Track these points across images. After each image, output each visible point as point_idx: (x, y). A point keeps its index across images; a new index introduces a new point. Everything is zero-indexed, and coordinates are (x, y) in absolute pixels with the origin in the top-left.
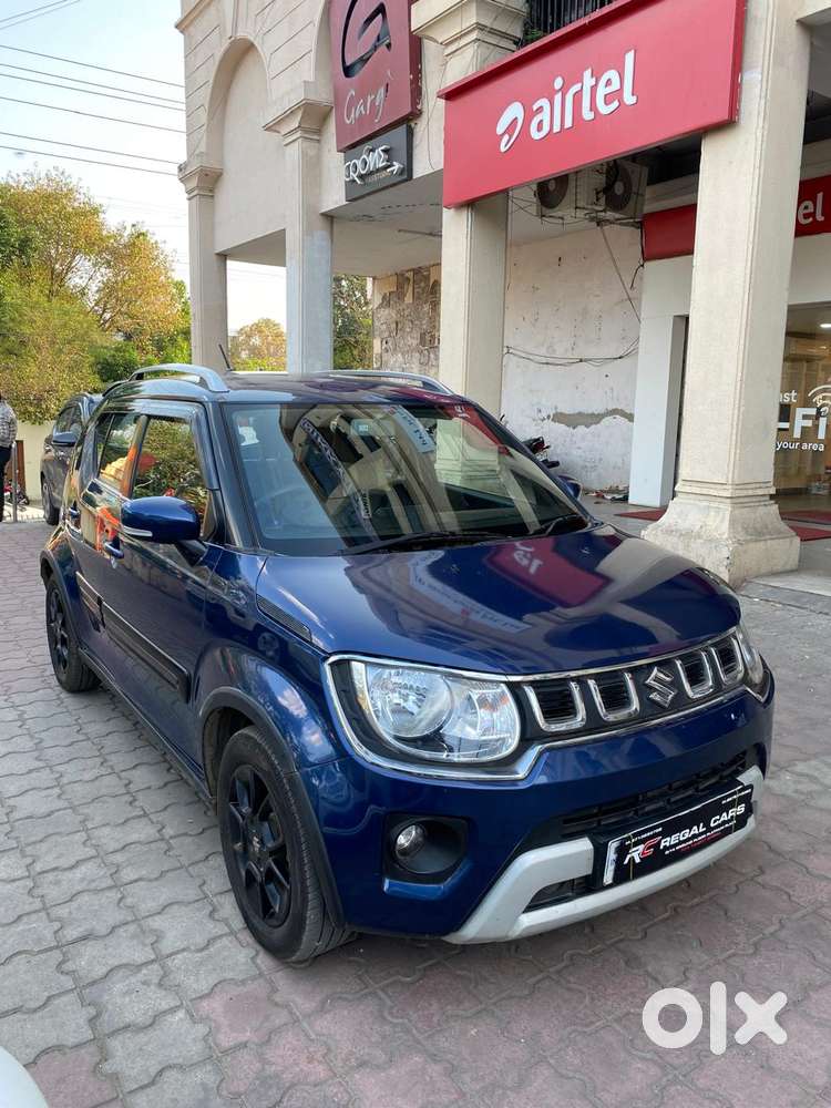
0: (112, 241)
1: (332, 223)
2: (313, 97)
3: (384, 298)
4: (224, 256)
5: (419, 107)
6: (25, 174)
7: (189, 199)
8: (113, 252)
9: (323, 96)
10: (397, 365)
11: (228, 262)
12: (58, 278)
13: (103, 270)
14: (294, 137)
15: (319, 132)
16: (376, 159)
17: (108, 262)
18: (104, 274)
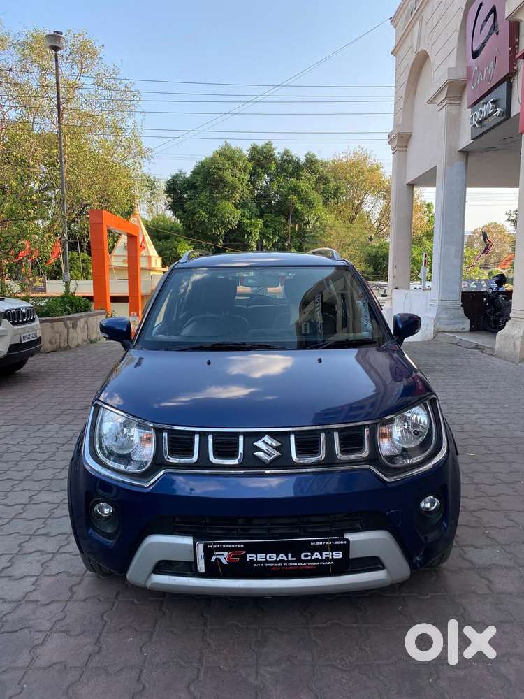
0: (387, 183)
1: (467, 155)
2: (454, 77)
4: (411, 185)
5: (515, 68)
7: (393, 154)
9: (461, 75)
11: (415, 189)
12: (357, 209)
13: (382, 201)
14: (444, 104)
15: (460, 98)
16: (487, 108)
17: (385, 196)
18: (381, 204)
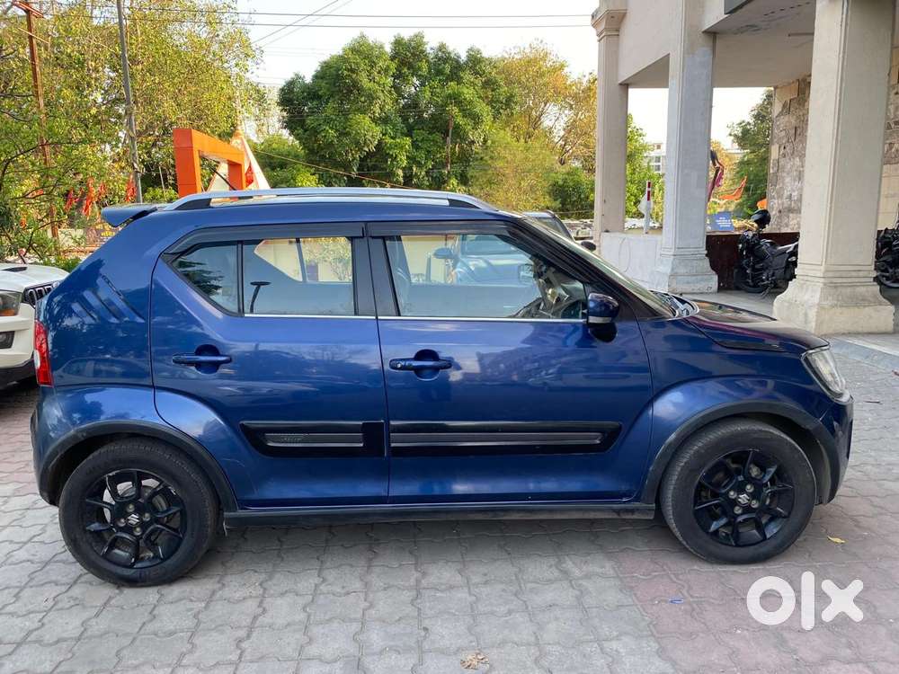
0: (574, 87)
1: (714, 38)
3: (784, 106)
4: (625, 86)
6: (514, 48)
7: (599, 41)
8: (575, 97)
10: (794, 169)
11: (630, 90)
12: (536, 123)
13: (566, 112)
17: (571, 106)
18: (567, 116)
